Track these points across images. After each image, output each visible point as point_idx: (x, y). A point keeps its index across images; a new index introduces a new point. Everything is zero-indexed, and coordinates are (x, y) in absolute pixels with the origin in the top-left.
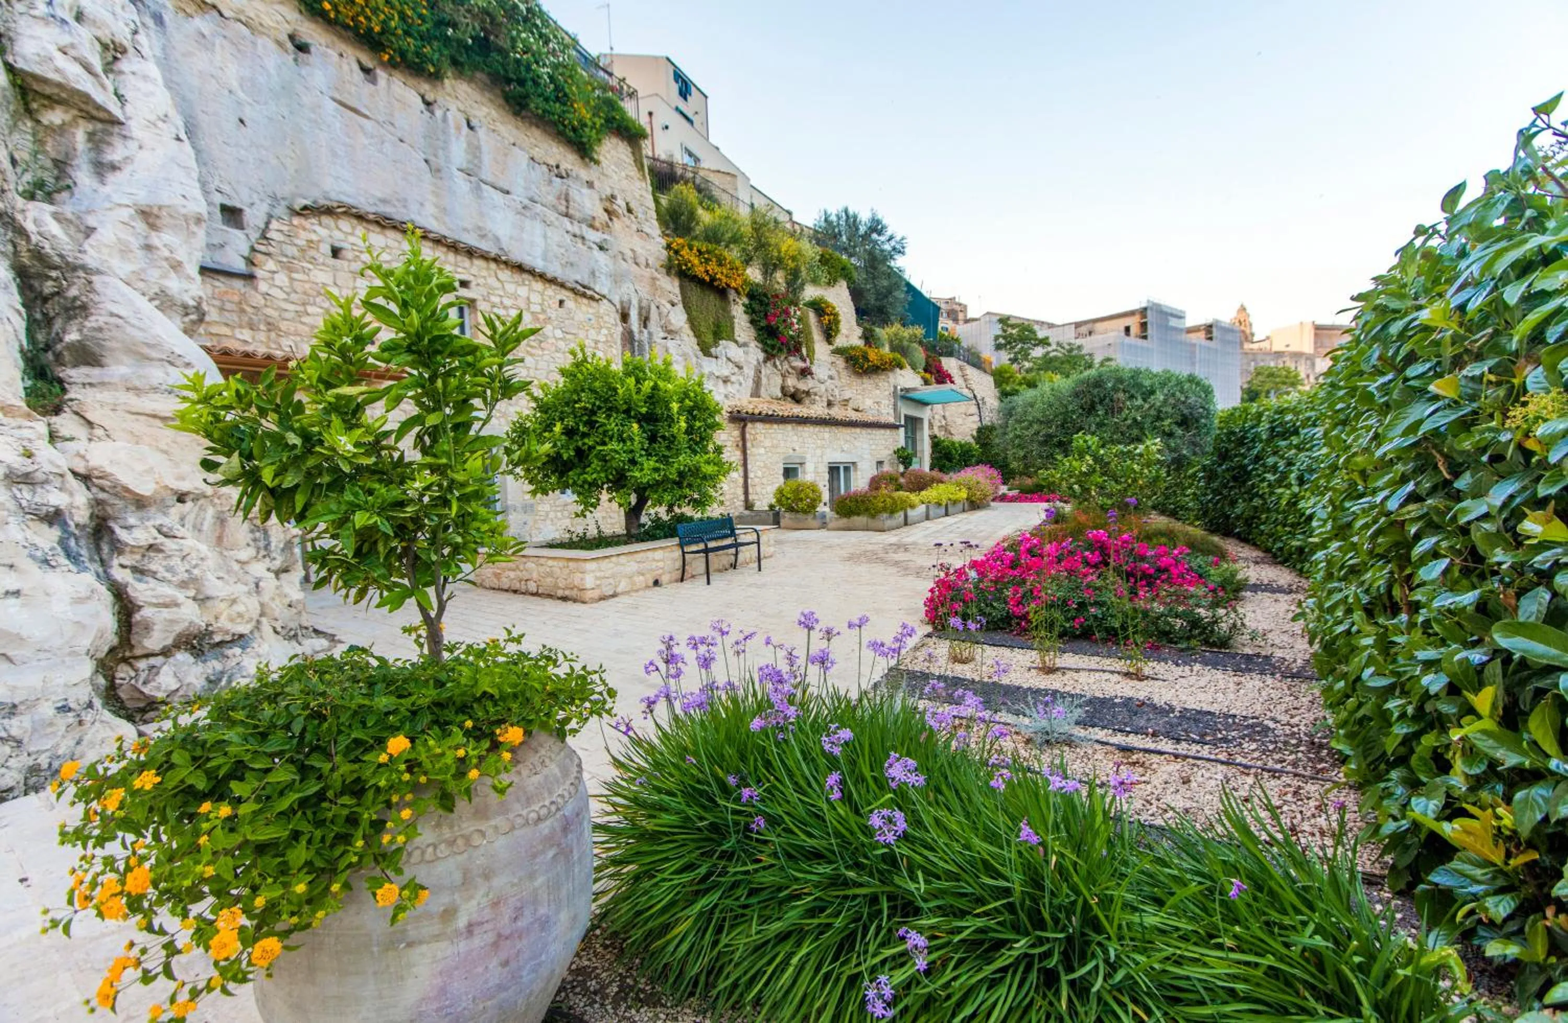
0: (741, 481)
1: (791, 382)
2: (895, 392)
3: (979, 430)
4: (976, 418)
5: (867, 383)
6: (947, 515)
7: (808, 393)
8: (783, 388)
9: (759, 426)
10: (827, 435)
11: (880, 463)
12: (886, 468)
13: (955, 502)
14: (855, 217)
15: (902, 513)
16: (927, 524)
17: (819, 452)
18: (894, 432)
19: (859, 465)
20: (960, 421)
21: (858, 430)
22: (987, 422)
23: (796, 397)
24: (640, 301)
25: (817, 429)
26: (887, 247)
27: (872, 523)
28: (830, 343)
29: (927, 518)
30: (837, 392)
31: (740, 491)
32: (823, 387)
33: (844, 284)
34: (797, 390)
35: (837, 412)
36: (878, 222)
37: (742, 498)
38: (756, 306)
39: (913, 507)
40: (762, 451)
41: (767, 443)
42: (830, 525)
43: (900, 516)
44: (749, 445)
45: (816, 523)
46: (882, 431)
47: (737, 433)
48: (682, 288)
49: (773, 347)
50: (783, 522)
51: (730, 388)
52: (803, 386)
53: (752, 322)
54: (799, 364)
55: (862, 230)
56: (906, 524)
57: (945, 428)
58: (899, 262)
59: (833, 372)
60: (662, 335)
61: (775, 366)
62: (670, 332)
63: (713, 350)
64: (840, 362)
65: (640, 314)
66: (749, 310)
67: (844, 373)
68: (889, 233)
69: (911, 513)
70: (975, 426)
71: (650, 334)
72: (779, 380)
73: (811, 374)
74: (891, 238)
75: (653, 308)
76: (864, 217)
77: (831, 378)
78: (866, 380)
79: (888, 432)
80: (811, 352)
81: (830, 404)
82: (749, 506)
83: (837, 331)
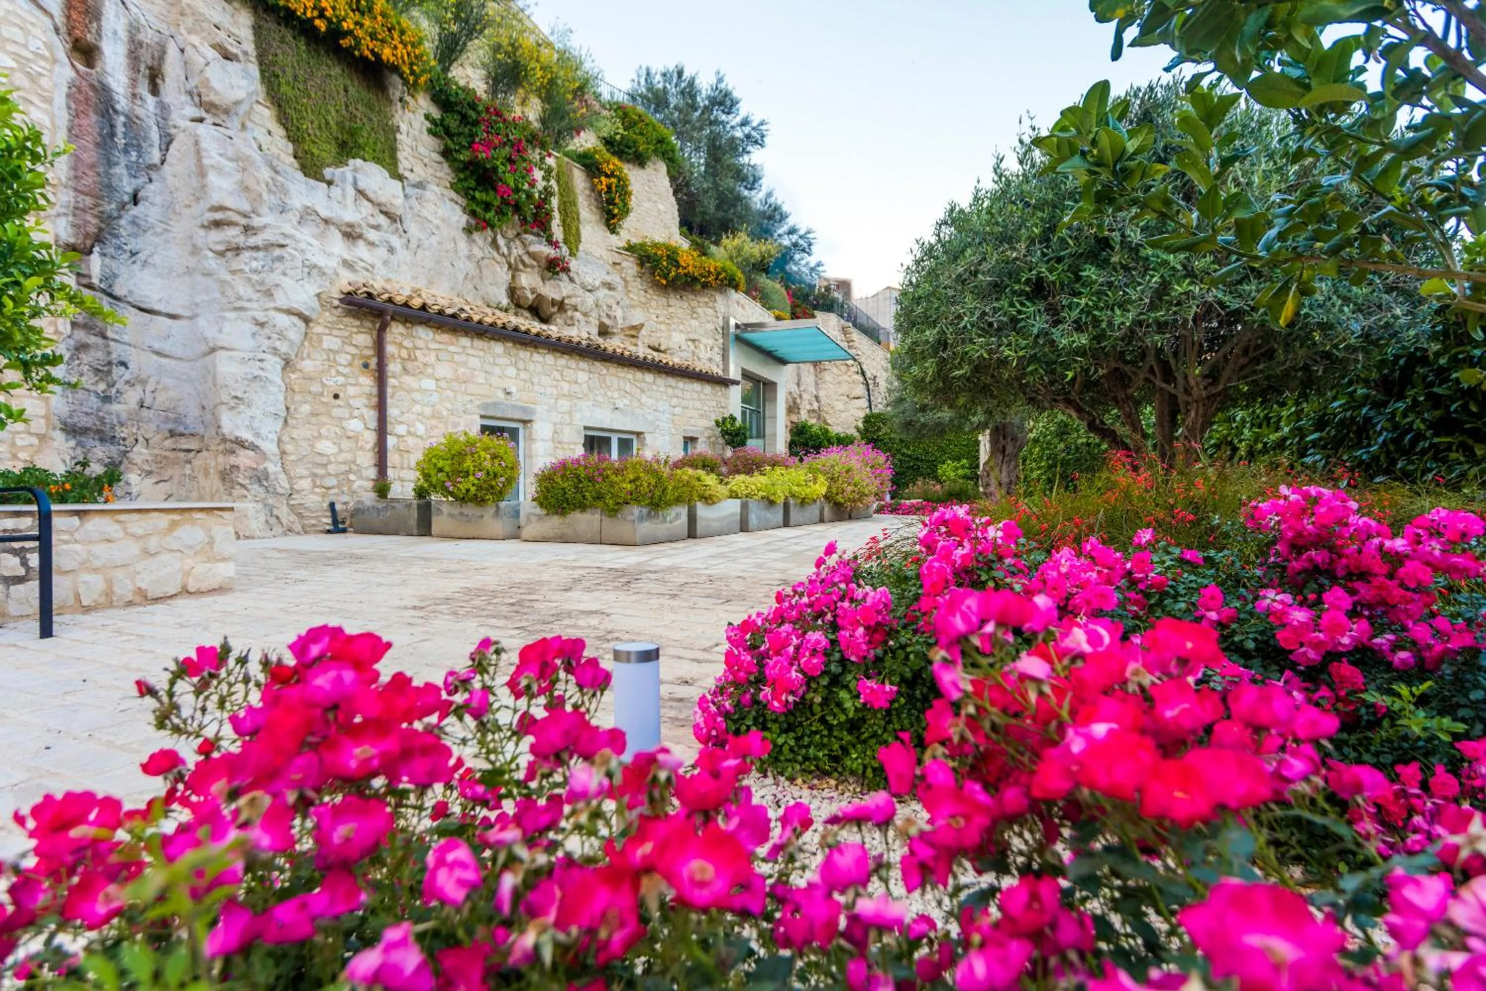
0: (370, 438)
1: (528, 280)
2: (725, 327)
3: (867, 420)
4: (864, 403)
5: (678, 306)
6: (786, 524)
7: (561, 306)
8: (512, 292)
9: (424, 334)
10: (582, 377)
11: (690, 440)
12: (702, 448)
13: (804, 503)
14: (691, 83)
15: (683, 511)
16: (742, 539)
17: (564, 404)
18: (719, 390)
19: (648, 438)
20: (839, 406)
21: (649, 377)
22: (878, 409)
23: (537, 310)
24: (134, 29)
25: (563, 361)
26: (739, 134)
27: (611, 527)
28: (613, 230)
29: (744, 527)
30: (619, 313)
31: (367, 460)
32: (590, 299)
33: (663, 168)
34: (539, 297)
35: (614, 344)
36: (727, 94)
37: (372, 473)
38: (453, 122)
39: (709, 500)
40: (428, 384)
41: (443, 370)
42: (526, 532)
43: (677, 517)
44: (393, 367)
45: (499, 526)
46: (697, 386)
47: (364, 340)
48: (257, 30)
49: (487, 206)
50: (438, 523)
51: (361, 250)
52: (552, 290)
53: (446, 153)
54: (545, 250)
55: (702, 101)
56: (692, 533)
57: (816, 413)
58: (755, 157)
59: (615, 278)
60: (192, 111)
61: (494, 244)
62: (210, 107)
63: (328, 172)
64: (630, 266)
65: (134, 57)
66: (438, 129)
67: (637, 285)
68: (742, 114)
69: (703, 512)
70: (862, 415)
71: (163, 108)
72: (503, 276)
73: (566, 270)
74: (744, 123)
75: (172, 51)
76: (705, 85)
77: (610, 287)
78: (674, 300)
79: (708, 388)
80: (573, 238)
81: (604, 331)
82: (382, 490)
83: (626, 211)
